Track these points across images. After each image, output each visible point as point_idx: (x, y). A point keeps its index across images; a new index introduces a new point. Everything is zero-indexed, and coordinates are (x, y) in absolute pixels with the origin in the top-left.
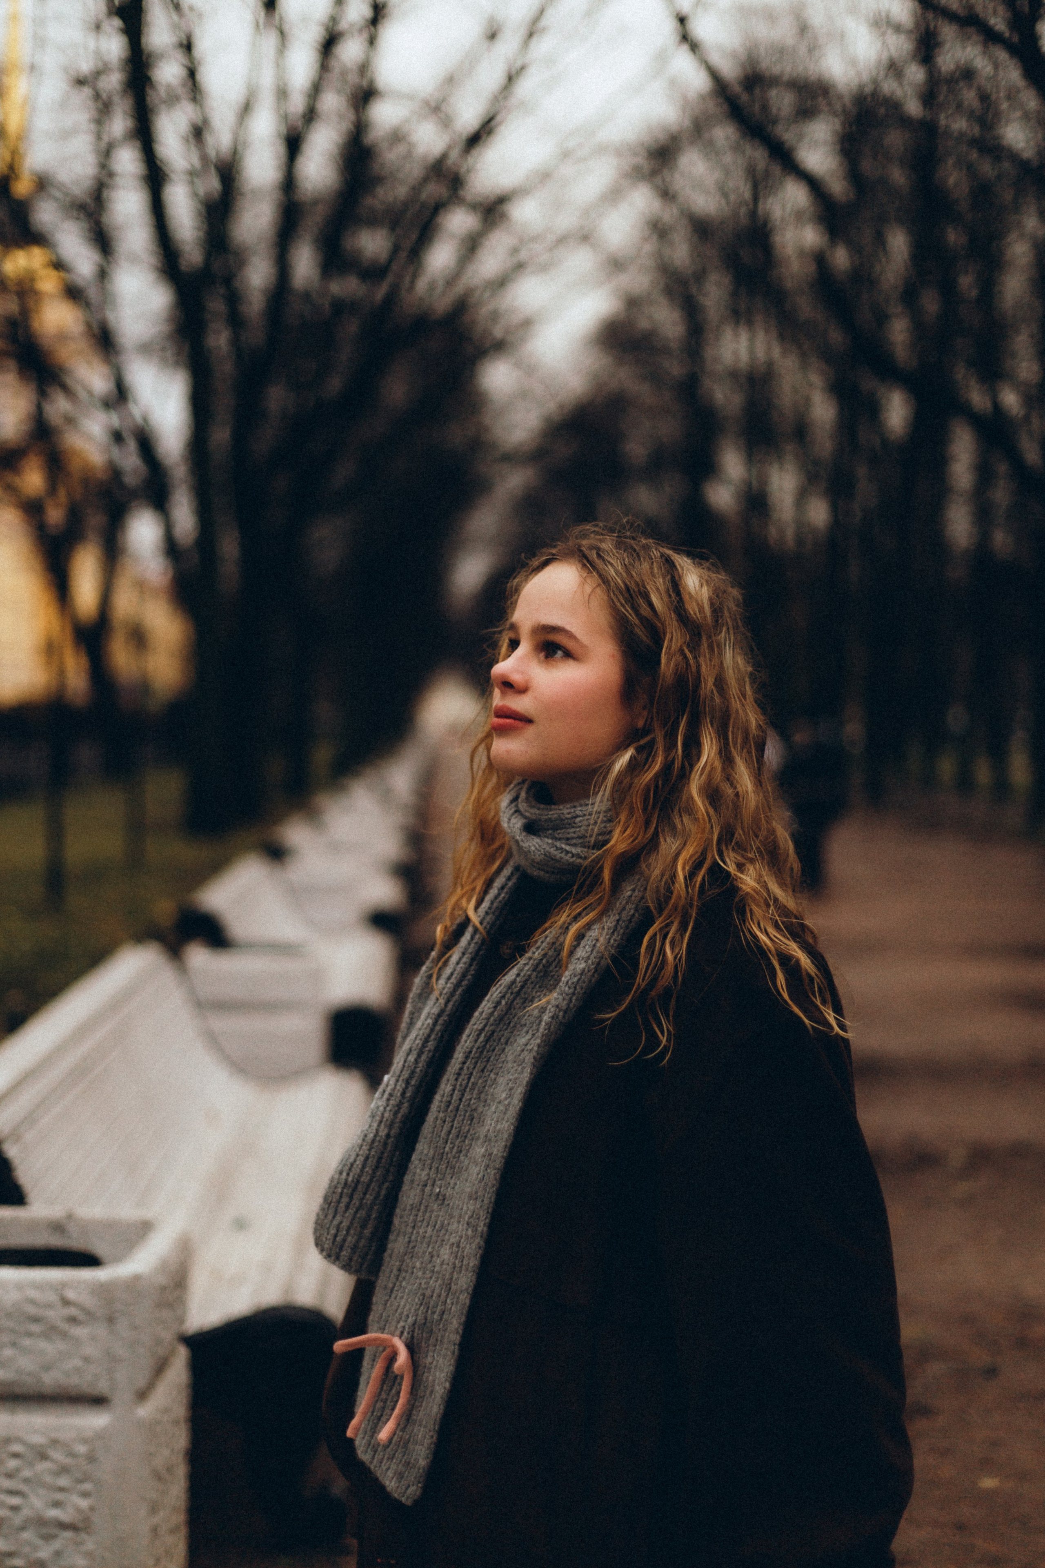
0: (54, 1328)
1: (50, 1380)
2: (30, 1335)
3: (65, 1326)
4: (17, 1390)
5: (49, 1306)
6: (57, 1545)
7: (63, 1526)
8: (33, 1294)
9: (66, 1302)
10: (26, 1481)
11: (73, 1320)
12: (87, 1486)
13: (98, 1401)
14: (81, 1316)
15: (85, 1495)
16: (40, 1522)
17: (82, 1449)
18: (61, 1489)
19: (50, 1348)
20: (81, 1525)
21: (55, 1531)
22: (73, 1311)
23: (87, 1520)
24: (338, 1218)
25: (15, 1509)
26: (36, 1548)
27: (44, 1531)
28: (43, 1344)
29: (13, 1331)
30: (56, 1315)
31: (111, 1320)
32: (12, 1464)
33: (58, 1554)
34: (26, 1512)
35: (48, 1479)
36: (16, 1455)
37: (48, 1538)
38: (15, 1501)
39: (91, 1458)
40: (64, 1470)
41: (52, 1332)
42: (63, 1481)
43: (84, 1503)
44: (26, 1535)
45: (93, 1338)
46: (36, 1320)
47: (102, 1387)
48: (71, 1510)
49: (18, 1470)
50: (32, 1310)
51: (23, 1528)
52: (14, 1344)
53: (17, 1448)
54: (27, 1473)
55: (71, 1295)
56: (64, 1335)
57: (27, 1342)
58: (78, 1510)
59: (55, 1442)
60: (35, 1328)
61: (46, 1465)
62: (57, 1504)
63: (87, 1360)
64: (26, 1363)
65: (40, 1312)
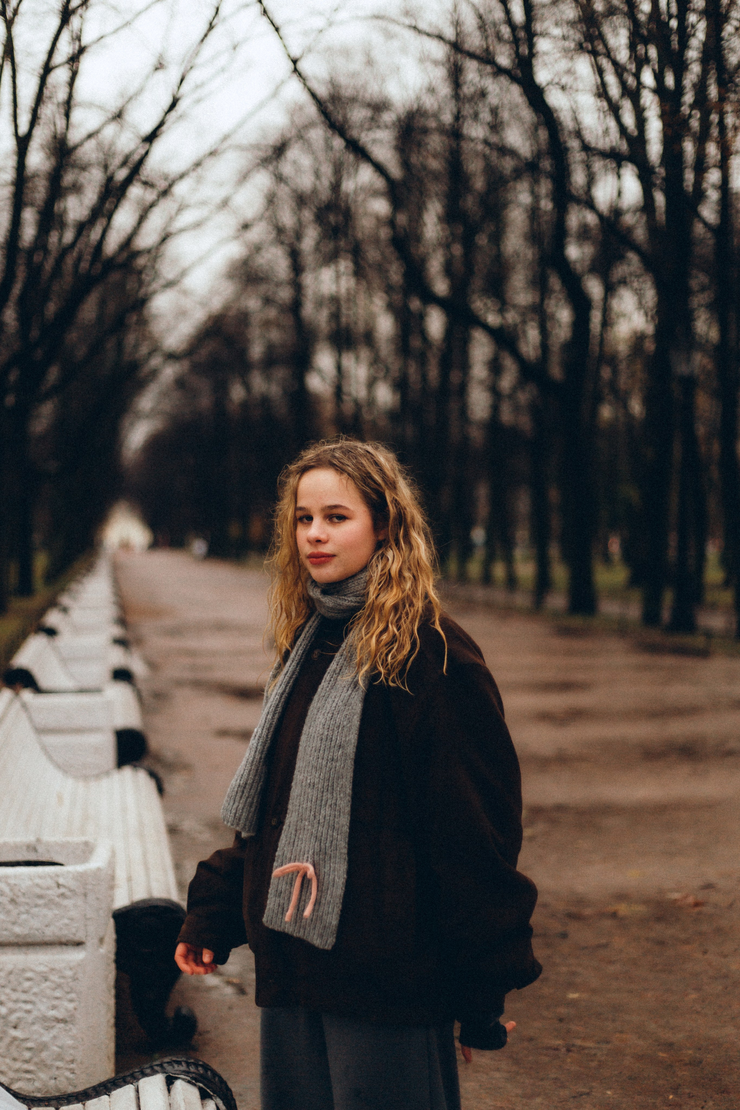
0: (51, 901)
1: (50, 933)
2: (36, 906)
3: (57, 899)
4: (29, 940)
5: (48, 888)
6: (54, 1032)
7: (58, 1021)
8: (38, 881)
9: (59, 886)
10: (35, 994)
11: (63, 895)
12: (73, 995)
13: (79, 944)
14: (68, 893)
15: (71, 1001)
16: (45, 1019)
17: (69, 973)
18: (57, 998)
19: (50, 914)
20: (68, 1019)
21: (54, 1024)
22: (62, 890)
23: (72, 1016)
24: (236, 804)
25: (28, 1012)
26: (41, 1035)
27: (46, 1024)
28: (45, 911)
29: (28, 904)
30: (54, 893)
31: (85, 895)
32: (27, 984)
33: (55, 1037)
34: (35, 1013)
35: (48, 992)
36: (29, 979)
37: (48, 1029)
38: (29, 1007)
39: (75, 979)
40: (59, 986)
41: (50, 903)
42: (58, 993)
43: (71, 1006)
44: (35, 1027)
45: (75, 906)
46: (40, 897)
47: (80, 936)
48: (63, 1010)
49: (31, 988)
50: (38, 891)
51: (33, 1023)
52: (27, 912)
53: (29, 975)
54: (35, 990)
55: (61, 881)
56: (58, 905)
57: (35, 910)
58: (67, 1010)
59: (52, 970)
60: (41, 902)
61: (48, 984)
62: (54, 1007)
63: (72, 919)
64: (35, 923)
65: (43, 892)
